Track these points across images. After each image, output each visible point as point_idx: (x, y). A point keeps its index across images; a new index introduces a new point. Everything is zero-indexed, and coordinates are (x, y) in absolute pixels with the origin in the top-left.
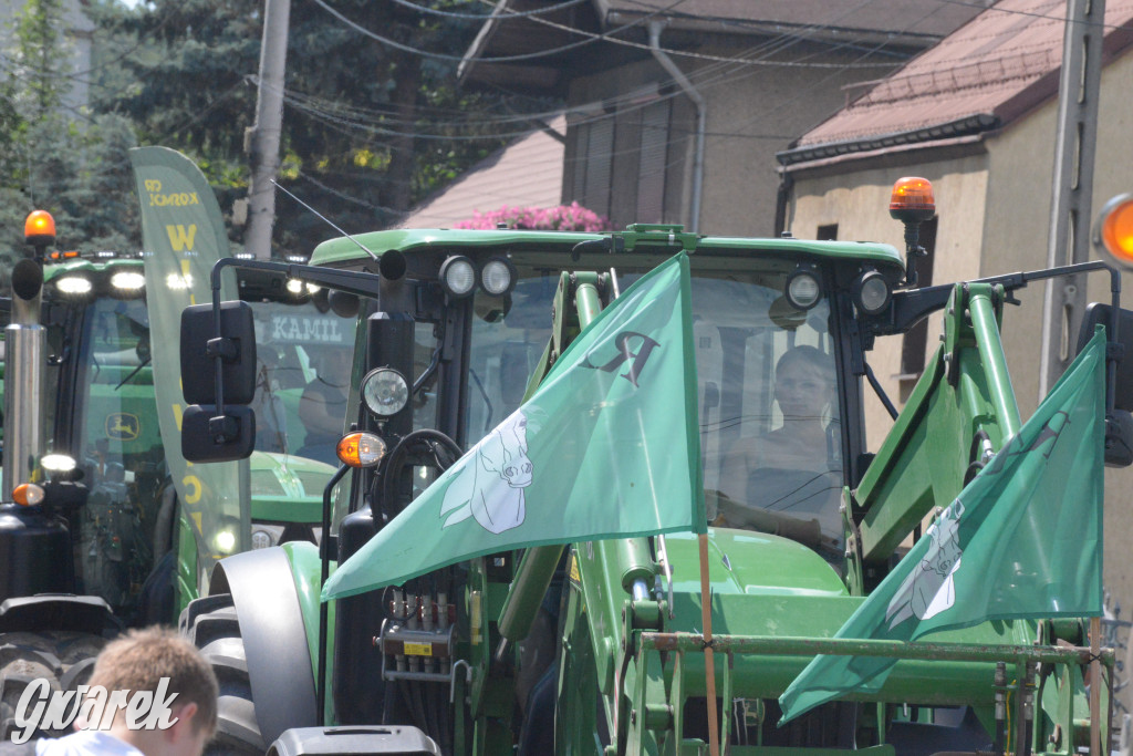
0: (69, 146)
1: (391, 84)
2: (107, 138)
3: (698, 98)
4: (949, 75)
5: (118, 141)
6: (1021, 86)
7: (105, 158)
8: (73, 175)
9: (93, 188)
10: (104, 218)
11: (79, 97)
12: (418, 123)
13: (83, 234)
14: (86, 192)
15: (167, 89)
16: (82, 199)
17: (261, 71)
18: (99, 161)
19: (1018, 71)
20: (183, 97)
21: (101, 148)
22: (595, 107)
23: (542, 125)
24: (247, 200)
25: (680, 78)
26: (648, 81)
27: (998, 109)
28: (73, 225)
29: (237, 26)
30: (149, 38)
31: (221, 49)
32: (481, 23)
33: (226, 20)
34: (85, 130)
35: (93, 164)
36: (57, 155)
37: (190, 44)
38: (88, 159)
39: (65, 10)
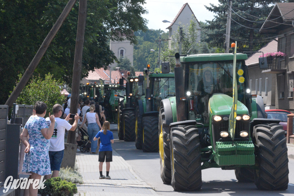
0: (197, 47)
1: (249, 34)
2: (203, 45)
5: (205, 46)
7: (203, 49)
11: (199, 40)
12: (254, 40)
15: (212, 37)
17: (226, 33)
18: (202, 49)
20: (215, 38)
21: (202, 47)
22: (282, 35)
23: (274, 39)
26: (291, 30)
29: (223, 26)
30: (209, 29)
31: (221, 30)
32: (264, 23)
33: (222, 25)
34: (199, 45)
35: (201, 50)
36: (195, 49)
37: (216, 30)
38: (200, 49)
39: (196, 26)
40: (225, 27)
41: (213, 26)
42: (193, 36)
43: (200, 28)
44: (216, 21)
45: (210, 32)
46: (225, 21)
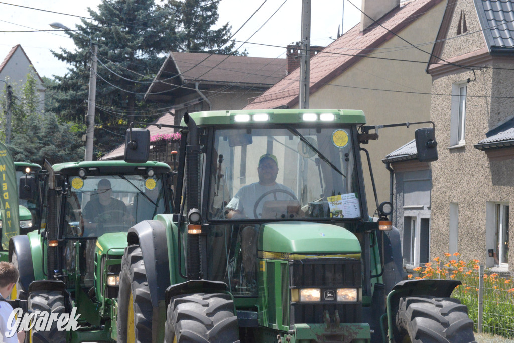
0: (38, 121)
1: (127, 101)
2: (48, 118)
3: (209, 103)
4: (275, 95)
5: (52, 120)
6: (293, 98)
7: (48, 124)
8: (39, 129)
9: (45, 132)
10: (48, 140)
11: (41, 108)
12: (136, 112)
13: (43, 145)
14: (43, 134)
15: (65, 105)
16: (42, 135)
17: (89, 99)
18: (47, 125)
19: (293, 94)
20: (70, 107)
21: (46, 121)
22: (181, 106)
23: (168, 111)
24: (86, 135)
25: (203, 97)
26: (196, 98)
27: (287, 104)
28: (40, 143)
29: (84, 87)
30: (60, 91)
31: (80, 93)
32: (151, 84)
33: (81, 85)
34: (43, 117)
35: (45, 126)
36: (35, 124)
37: (71, 92)
38: (43, 125)
39: (37, 85)
40: (87, 89)
41: (65, 85)
42: (31, 103)
43: (43, 88)
44: (72, 78)
45: (62, 96)
46: (87, 78)
